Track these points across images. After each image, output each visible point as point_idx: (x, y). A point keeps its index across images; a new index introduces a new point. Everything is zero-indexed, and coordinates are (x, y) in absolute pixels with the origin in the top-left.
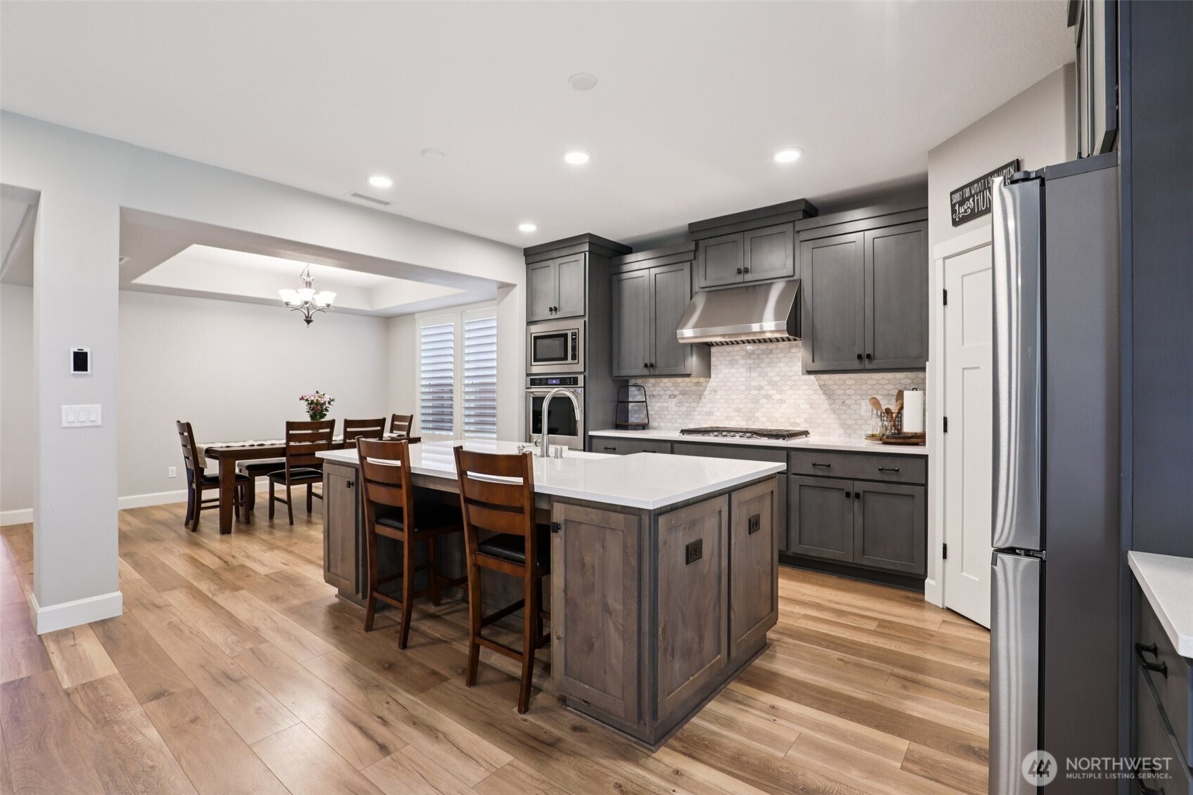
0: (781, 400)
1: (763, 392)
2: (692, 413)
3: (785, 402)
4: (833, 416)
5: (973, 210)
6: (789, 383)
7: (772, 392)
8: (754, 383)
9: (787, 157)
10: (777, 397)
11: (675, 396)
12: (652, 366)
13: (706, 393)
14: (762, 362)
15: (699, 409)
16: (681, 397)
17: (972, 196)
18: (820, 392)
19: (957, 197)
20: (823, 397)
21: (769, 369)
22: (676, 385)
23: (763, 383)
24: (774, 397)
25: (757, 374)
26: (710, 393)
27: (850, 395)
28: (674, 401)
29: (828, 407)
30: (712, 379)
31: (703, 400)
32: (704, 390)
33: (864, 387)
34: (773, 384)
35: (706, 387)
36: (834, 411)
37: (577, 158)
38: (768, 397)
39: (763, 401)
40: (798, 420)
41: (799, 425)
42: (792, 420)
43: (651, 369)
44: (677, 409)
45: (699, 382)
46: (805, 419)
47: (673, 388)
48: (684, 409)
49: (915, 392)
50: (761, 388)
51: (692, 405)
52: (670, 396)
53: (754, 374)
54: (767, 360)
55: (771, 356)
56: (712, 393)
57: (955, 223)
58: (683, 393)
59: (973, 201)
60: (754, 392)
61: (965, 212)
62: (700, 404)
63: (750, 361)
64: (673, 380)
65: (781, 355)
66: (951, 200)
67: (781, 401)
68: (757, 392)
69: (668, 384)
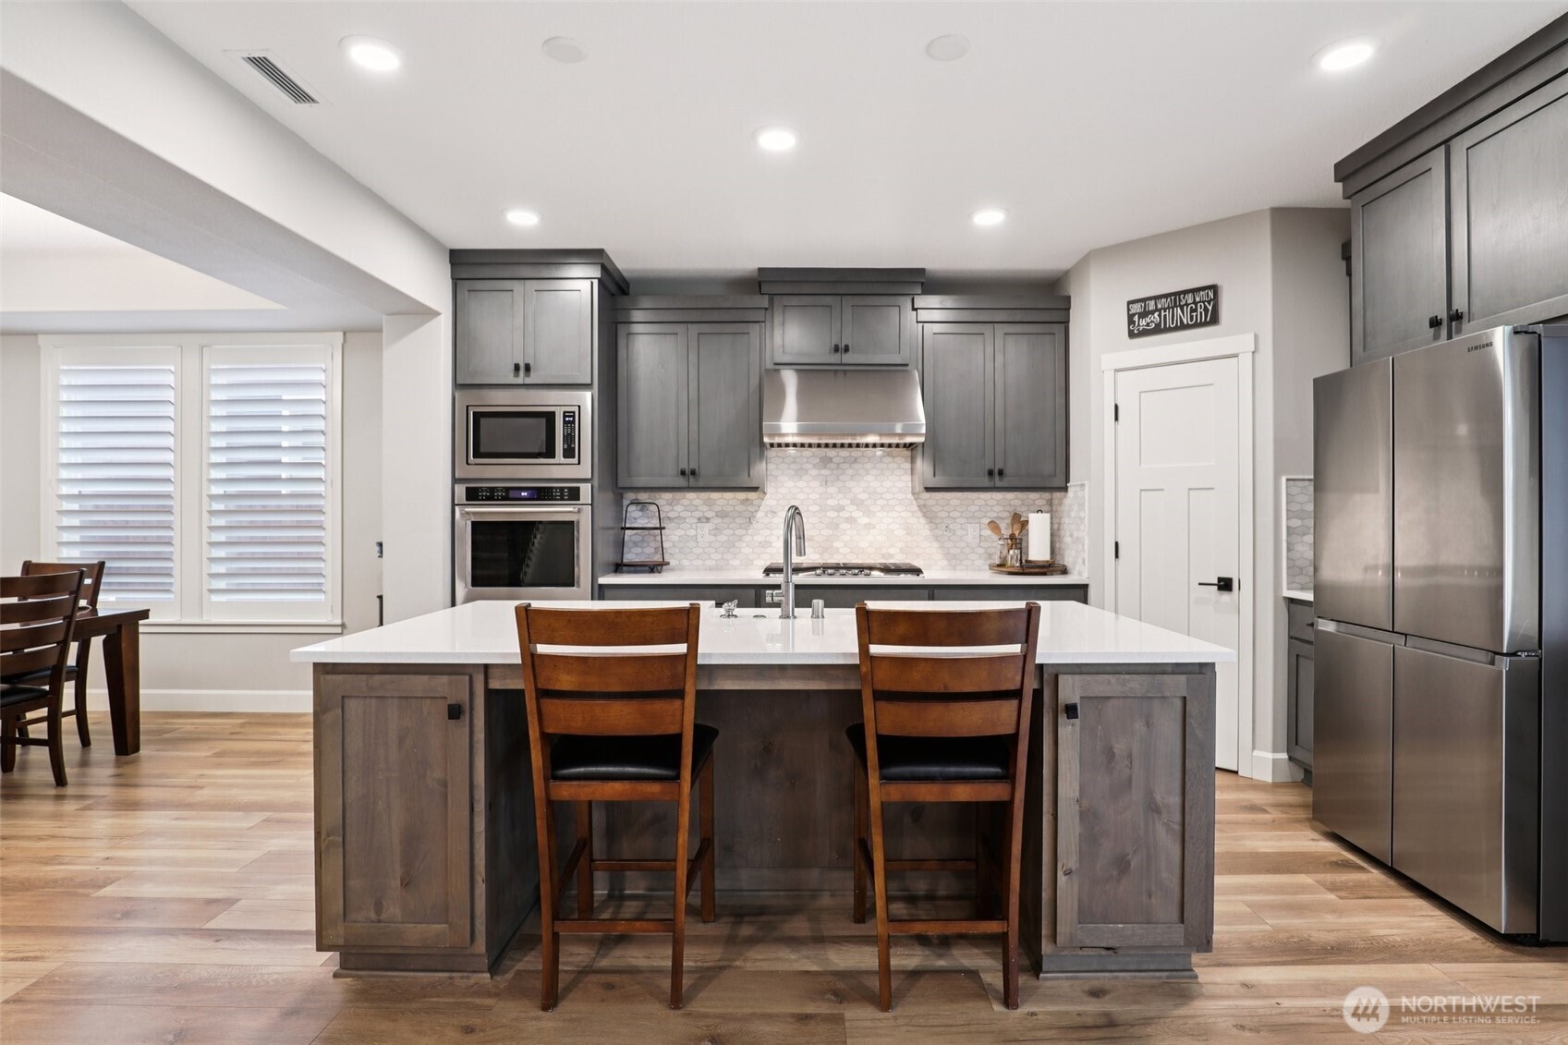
0: (869, 524)
1: (844, 514)
2: (737, 544)
3: (874, 527)
4: (936, 545)
5: (1158, 325)
6: (881, 502)
7: (856, 514)
8: (831, 502)
10: (864, 520)
11: (708, 520)
12: (693, 473)
13: (760, 514)
14: (843, 474)
15: (748, 538)
16: (718, 520)
17: (1157, 310)
18: (920, 514)
19: (1137, 308)
20: (923, 520)
21: (850, 484)
22: (710, 504)
23: (844, 502)
24: (859, 521)
25: (837, 490)
26: (766, 516)
27: (955, 519)
28: (708, 527)
29: (929, 533)
30: (768, 496)
31: (755, 525)
32: (757, 511)
33: (973, 508)
34: (857, 503)
35: (759, 507)
36: (936, 538)
37: (777, 141)
38: (851, 520)
39: (845, 526)
40: (892, 551)
41: (891, 556)
42: (884, 551)
43: (692, 479)
44: (712, 538)
45: (747, 500)
46: (901, 549)
47: (705, 508)
48: (723, 538)
49: (1040, 514)
50: (841, 508)
51: (737, 532)
52: (699, 519)
53: (832, 490)
54: (850, 472)
55: (856, 466)
56: (769, 515)
57: (1132, 335)
58: (722, 515)
59: (1160, 316)
60: (832, 514)
61: (1148, 325)
62: (750, 532)
63: (825, 472)
64: (704, 495)
65: (868, 466)
66: (1129, 310)
67: (869, 526)
68: (836, 514)
69: (697, 502)
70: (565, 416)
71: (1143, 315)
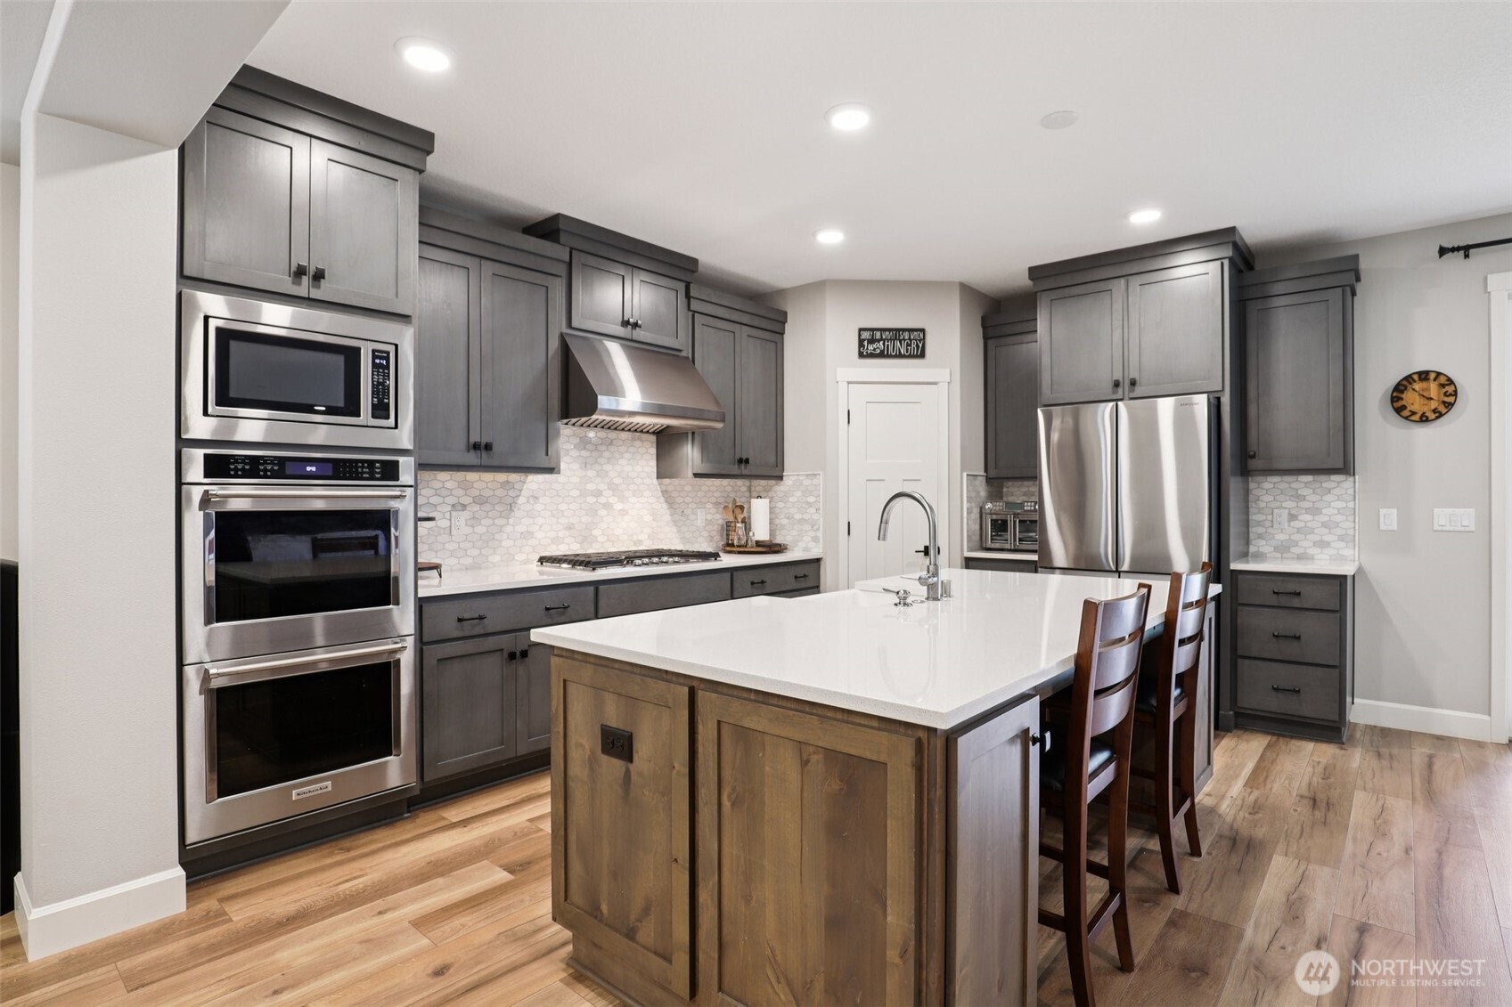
0: (623, 510)
1: (602, 500)
2: (497, 536)
3: (627, 513)
4: (675, 530)
5: (882, 352)
6: (632, 487)
7: (613, 500)
8: (590, 487)
9: (831, 237)
10: (619, 506)
11: (464, 507)
12: (488, 447)
13: (521, 500)
14: (601, 456)
15: (509, 529)
16: (476, 507)
17: (882, 339)
18: (662, 500)
19: (866, 335)
20: (665, 506)
21: (607, 467)
22: (466, 486)
23: (603, 487)
24: (615, 507)
25: (595, 473)
26: (528, 502)
27: (690, 504)
28: (465, 515)
29: (669, 518)
31: (517, 513)
32: (518, 496)
33: (700, 494)
34: (613, 487)
35: (521, 491)
36: (675, 522)
38: (607, 506)
39: (603, 512)
40: (642, 537)
41: (641, 542)
42: (635, 538)
43: (484, 454)
44: (469, 530)
45: (508, 482)
46: (649, 536)
47: (460, 492)
48: (481, 529)
49: (759, 500)
50: (598, 494)
51: (497, 522)
52: (453, 505)
53: (591, 473)
54: (606, 454)
55: (612, 448)
56: (531, 501)
57: (861, 355)
58: (480, 501)
59: (884, 344)
60: (591, 500)
61: (874, 350)
62: (511, 521)
63: (585, 453)
64: (460, 475)
65: (622, 449)
66: (860, 335)
67: (623, 512)
68: (594, 500)
69: (449, 485)
70: (374, 357)
71: (871, 341)
